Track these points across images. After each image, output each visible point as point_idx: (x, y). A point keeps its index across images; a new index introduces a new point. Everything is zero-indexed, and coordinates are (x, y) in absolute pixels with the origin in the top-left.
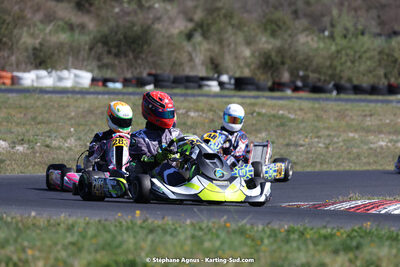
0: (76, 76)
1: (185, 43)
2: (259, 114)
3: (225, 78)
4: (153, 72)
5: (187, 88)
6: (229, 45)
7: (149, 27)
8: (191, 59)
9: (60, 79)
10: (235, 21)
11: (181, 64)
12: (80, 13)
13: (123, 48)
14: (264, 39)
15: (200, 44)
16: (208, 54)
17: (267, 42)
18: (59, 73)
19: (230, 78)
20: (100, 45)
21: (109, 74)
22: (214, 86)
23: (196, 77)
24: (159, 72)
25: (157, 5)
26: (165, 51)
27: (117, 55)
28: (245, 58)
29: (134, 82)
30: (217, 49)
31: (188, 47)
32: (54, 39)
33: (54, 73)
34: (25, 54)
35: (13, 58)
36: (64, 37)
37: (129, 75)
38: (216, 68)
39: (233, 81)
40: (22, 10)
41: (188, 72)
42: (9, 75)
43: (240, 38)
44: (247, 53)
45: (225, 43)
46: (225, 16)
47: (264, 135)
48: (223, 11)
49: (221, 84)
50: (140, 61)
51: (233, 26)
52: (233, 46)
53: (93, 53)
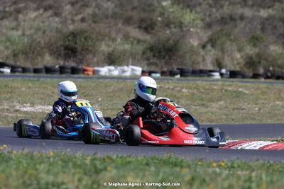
0: (133, 70)
1: (201, 50)
2: (226, 90)
3: (224, 71)
4: (180, 67)
5: (200, 76)
6: (228, 51)
7: (178, 41)
8: (204, 60)
9: (124, 71)
10: (232, 37)
11: (198, 63)
12: (145, 34)
13: (163, 53)
14: (248, 48)
15: (210, 51)
16: (215, 57)
17: (251, 50)
18: (122, 67)
19: (227, 71)
20: (149, 51)
21: (153, 68)
22: (217, 75)
23: (206, 70)
24: (184, 67)
25: (192, 30)
26: (188, 55)
27: (159, 58)
28: (237, 59)
29: (168, 73)
30: (220, 54)
31: (202, 53)
32: (121, 48)
33: (119, 68)
34: (103, 57)
35: (95, 59)
36: (127, 47)
37: (165, 69)
38: (219, 65)
39: (228, 73)
40: (110, 32)
41: (202, 67)
42: (91, 69)
43: (235, 47)
44: (238, 56)
45: (225, 50)
46: (226, 35)
47: (222, 102)
48: (225, 31)
49: (222, 75)
50: (172, 61)
51: (231, 40)
52: (230, 52)
53: (144, 56)
